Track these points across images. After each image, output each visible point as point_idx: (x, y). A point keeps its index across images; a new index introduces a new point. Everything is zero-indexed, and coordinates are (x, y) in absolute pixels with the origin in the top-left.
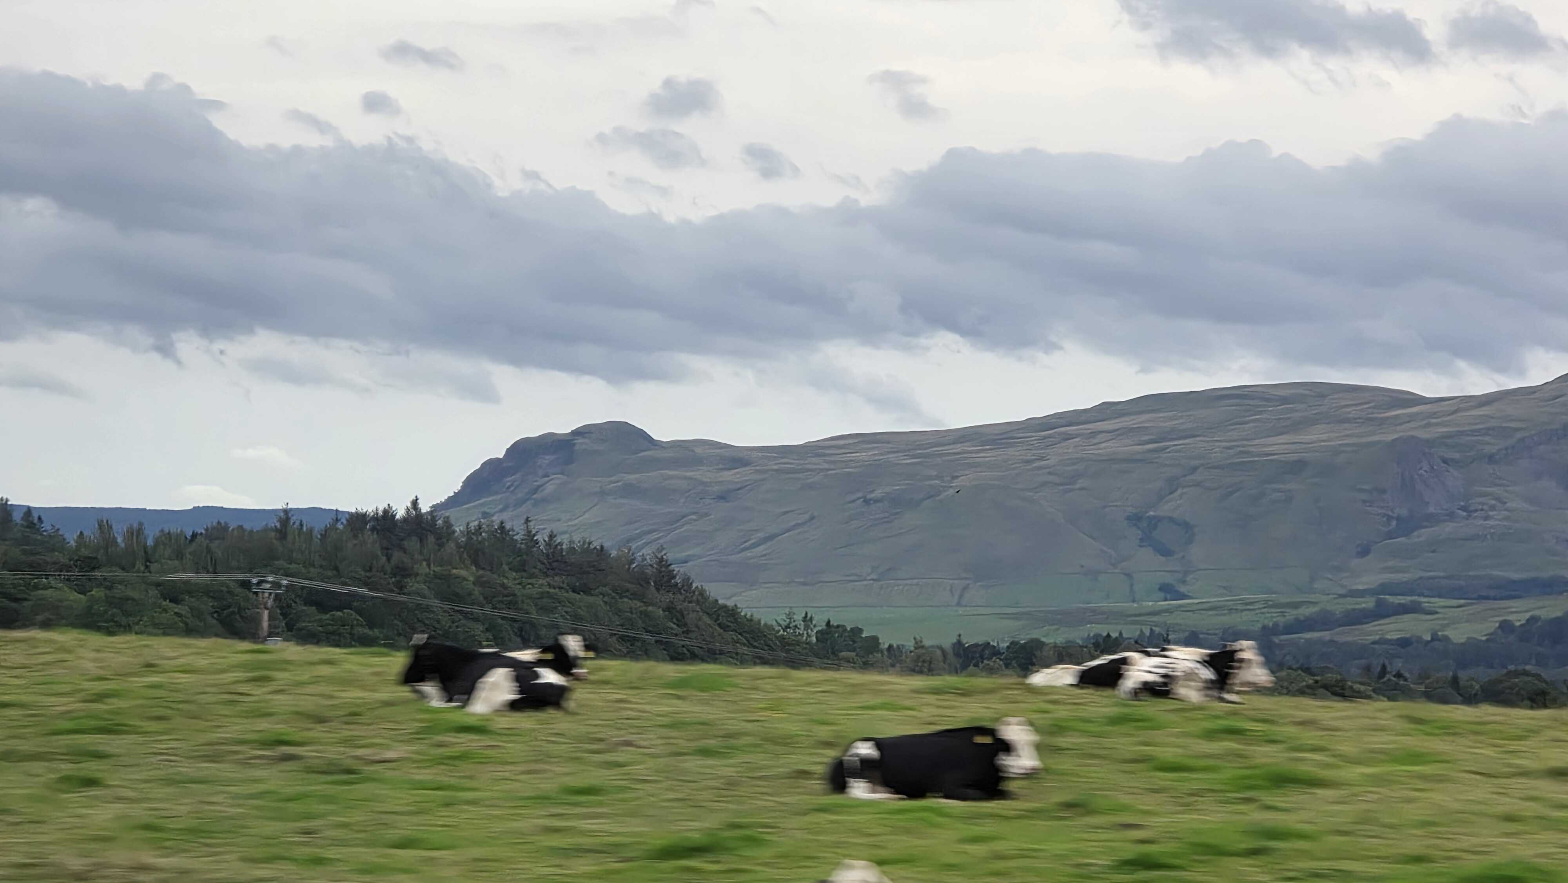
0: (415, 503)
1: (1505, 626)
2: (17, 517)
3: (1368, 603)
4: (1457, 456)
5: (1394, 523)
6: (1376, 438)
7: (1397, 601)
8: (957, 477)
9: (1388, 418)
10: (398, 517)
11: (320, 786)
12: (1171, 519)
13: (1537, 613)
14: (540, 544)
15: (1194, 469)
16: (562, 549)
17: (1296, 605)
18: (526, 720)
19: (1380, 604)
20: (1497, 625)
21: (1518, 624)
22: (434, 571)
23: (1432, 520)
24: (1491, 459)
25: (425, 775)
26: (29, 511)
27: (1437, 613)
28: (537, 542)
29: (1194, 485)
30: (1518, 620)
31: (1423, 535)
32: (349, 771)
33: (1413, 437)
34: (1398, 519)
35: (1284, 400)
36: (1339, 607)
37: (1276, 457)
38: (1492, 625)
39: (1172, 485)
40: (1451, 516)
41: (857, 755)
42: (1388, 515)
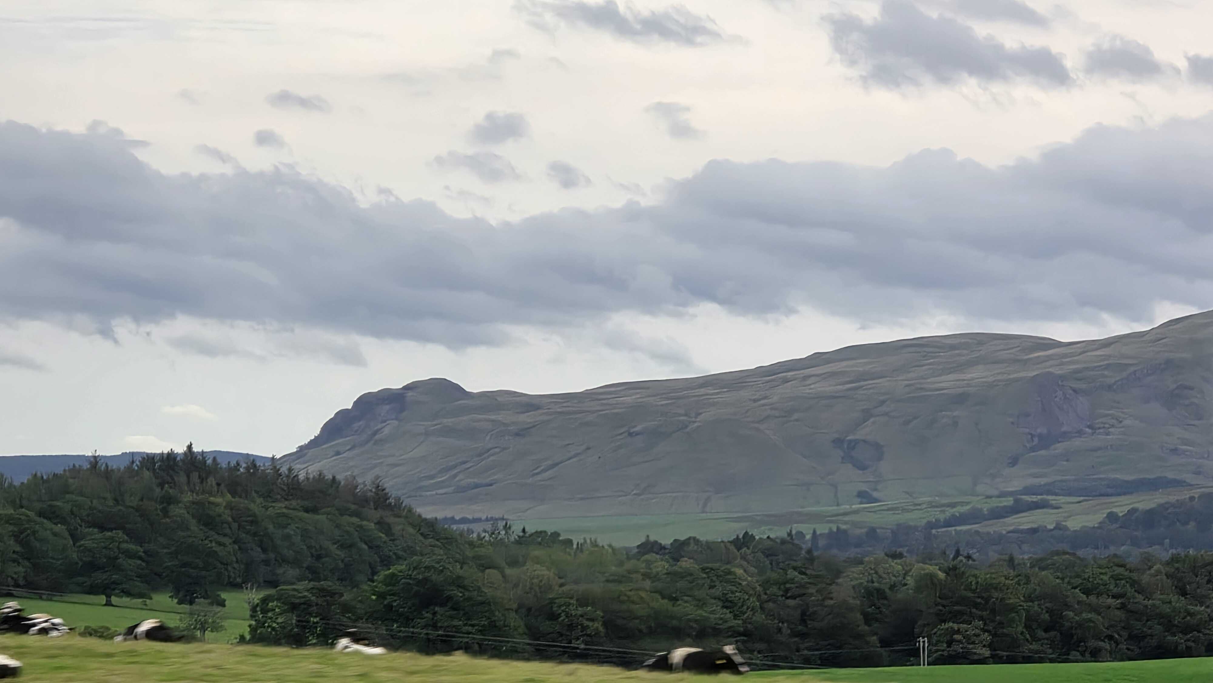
1: (1112, 517)
3: (1009, 502)
4: (1084, 386)
5: (1036, 440)
6: (1022, 374)
7: (1030, 500)
8: (701, 414)
9: (1030, 359)
10: (176, 457)
12: (864, 441)
13: (1136, 505)
15: (883, 402)
17: (953, 505)
19: (1016, 501)
20: (1105, 516)
21: (1121, 515)
22: (195, 499)
23: (1065, 436)
27: (1060, 508)
29: (882, 415)
30: (1121, 511)
31: (1059, 448)
33: (1049, 373)
34: (1040, 436)
35: (953, 347)
36: (985, 507)
37: (945, 391)
38: (1101, 516)
39: (867, 414)
40: (1080, 433)
42: (1031, 434)
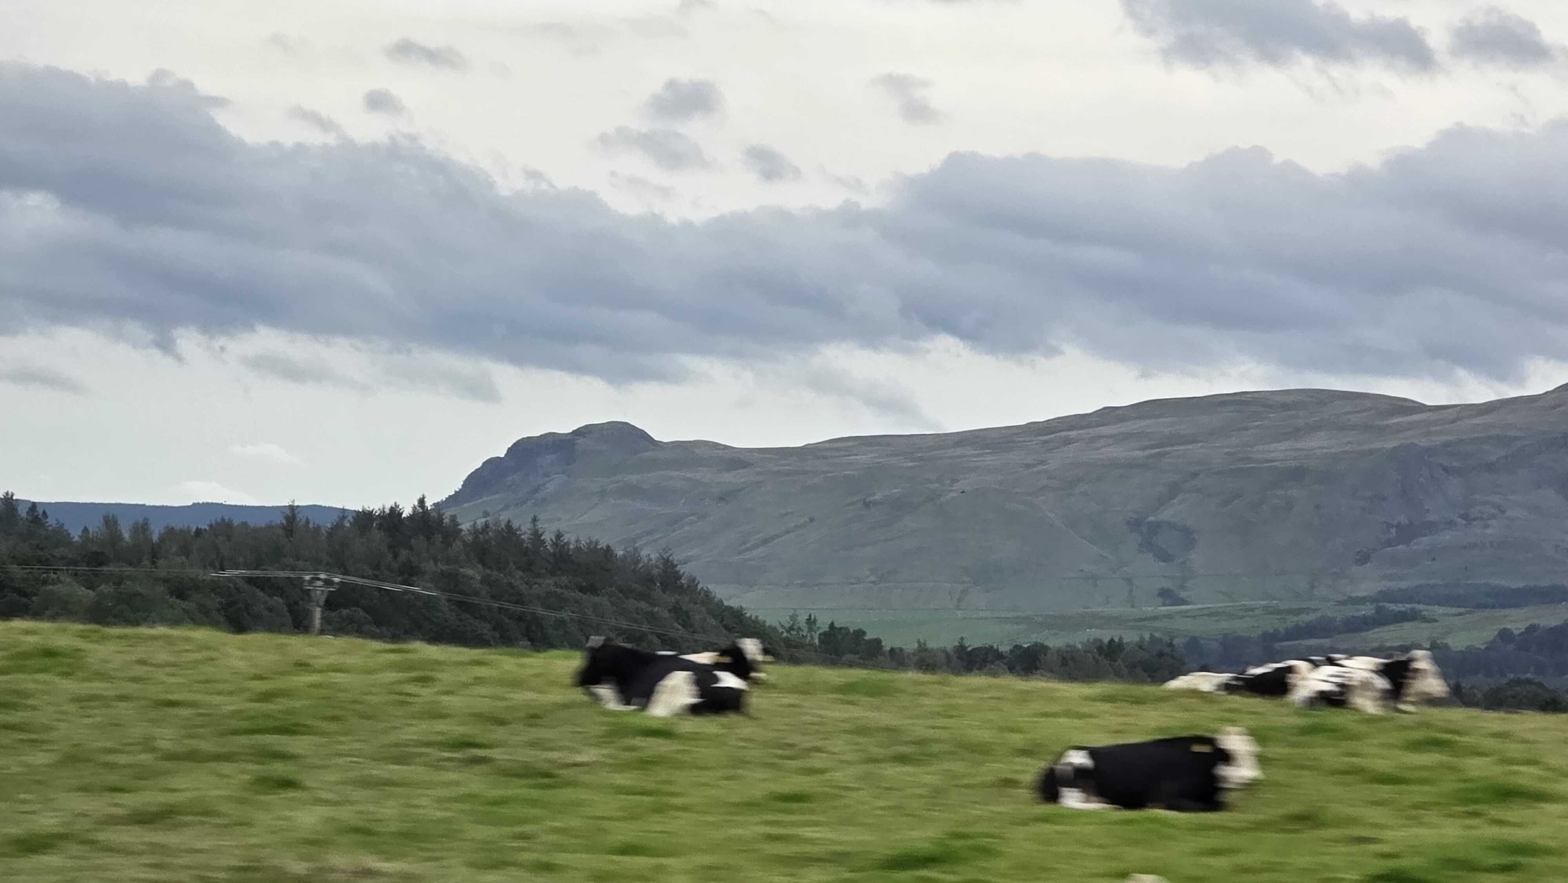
0: (422, 501)
1: (1505, 635)
2: (23, 512)
3: (1367, 610)
4: (1457, 464)
5: (1393, 531)
6: (1378, 445)
7: (1397, 609)
8: (957, 480)
9: (1388, 426)
10: (404, 515)
11: (518, 789)
12: (1170, 524)
13: (1535, 622)
14: (547, 544)
15: (1195, 475)
16: (569, 549)
17: (1300, 611)
18: (710, 725)
19: (1379, 610)
20: (1496, 633)
21: (1516, 632)
22: (441, 570)
23: (1431, 528)
24: (1490, 467)
25: (621, 779)
26: (34, 506)
27: (1435, 621)
28: (544, 542)
29: (1195, 491)
30: (1517, 628)
31: (1424, 542)
32: (547, 775)
33: (1412, 444)
34: (1398, 526)
35: (1285, 407)
36: (1340, 614)
37: (1276, 463)
38: (1491, 633)
39: (1174, 490)
40: (1450, 524)
41: (1070, 764)
42: (1387, 524)
